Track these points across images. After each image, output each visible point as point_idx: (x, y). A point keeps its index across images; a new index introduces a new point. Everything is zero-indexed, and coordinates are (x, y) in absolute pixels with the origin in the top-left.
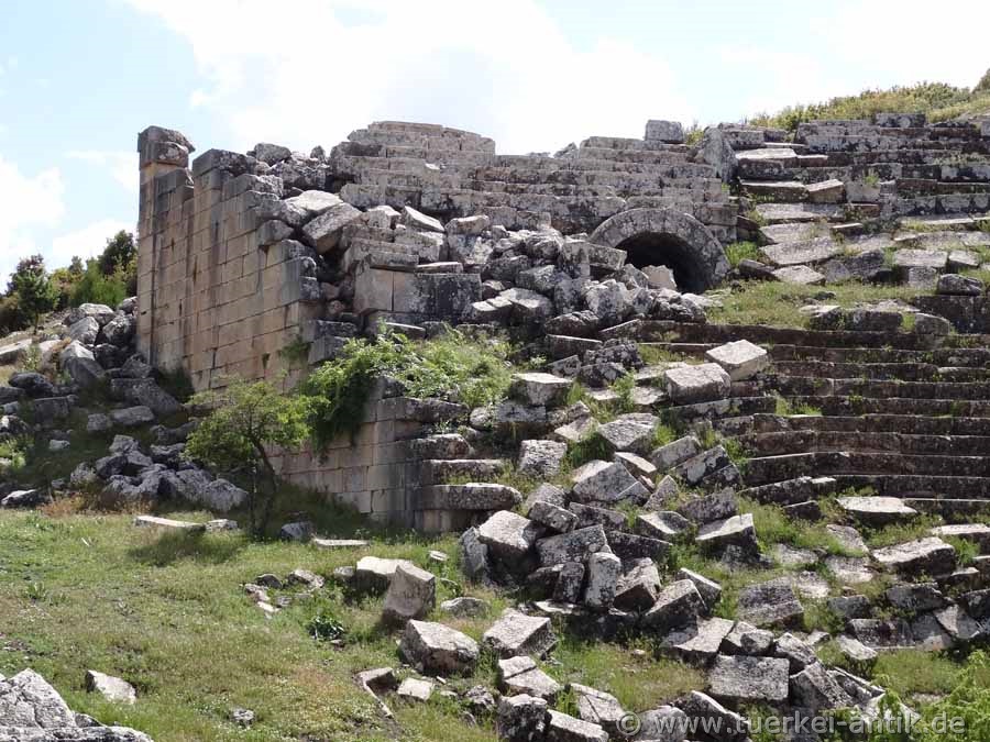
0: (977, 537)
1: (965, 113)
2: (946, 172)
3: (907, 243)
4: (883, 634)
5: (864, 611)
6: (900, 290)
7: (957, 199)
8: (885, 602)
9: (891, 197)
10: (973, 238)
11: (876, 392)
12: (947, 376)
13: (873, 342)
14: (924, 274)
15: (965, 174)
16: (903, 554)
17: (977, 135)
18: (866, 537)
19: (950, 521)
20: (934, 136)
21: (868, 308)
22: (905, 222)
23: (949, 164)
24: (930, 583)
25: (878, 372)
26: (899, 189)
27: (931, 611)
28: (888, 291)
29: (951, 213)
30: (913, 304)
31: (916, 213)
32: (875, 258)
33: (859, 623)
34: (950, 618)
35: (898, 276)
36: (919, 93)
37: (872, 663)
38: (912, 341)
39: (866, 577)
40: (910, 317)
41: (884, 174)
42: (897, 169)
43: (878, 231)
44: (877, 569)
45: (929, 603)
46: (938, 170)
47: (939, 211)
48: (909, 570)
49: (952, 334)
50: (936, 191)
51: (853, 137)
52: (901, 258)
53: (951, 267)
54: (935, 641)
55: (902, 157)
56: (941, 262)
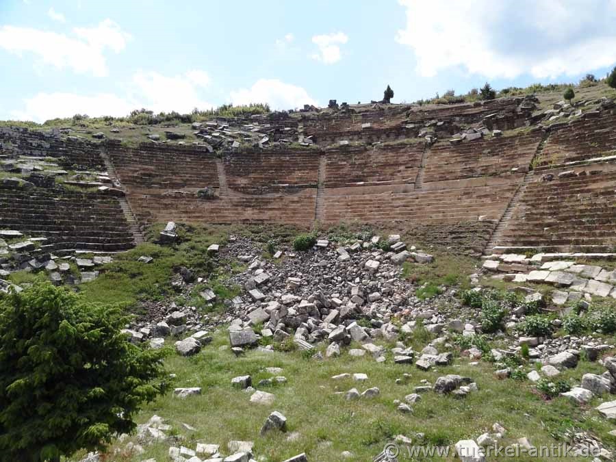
0: (41, 241)
1: (40, 130)
2: (34, 144)
3: (21, 162)
4: (12, 268)
5: (6, 261)
6: (19, 175)
7: (37, 152)
8: (12, 259)
9: (16, 149)
10: (42, 163)
11: (10, 202)
12: (33, 199)
13: (10, 188)
14: (27, 171)
15: (39, 145)
16: (18, 246)
17: (43, 136)
18: (7, 241)
19: (33, 237)
20: (30, 134)
21: (9, 179)
22: (20, 156)
23: (35, 143)
24: (27, 253)
25: (11, 197)
26: (19, 147)
27: (27, 261)
28: (15, 174)
29: (35, 156)
30: (23, 178)
31: (24, 154)
32: (11, 165)
33: (4, 265)
34: (33, 263)
35: (18, 171)
36: (26, 123)
37: (8, 276)
38: (22, 189)
39: (6, 252)
40: (22, 182)
41: (14, 143)
42: (18, 142)
43: (12, 158)
44: (10, 250)
45: (26, 258)
46: (31, 144)
47: (31, 155)
48: (20, 250)
49: (35, 187)
50: (31, 149)
51: (5, 131)
52: (19, 166)
53: (35, 170)
54: (28, 269)
55: (20, 139)
56: (32, 168)
